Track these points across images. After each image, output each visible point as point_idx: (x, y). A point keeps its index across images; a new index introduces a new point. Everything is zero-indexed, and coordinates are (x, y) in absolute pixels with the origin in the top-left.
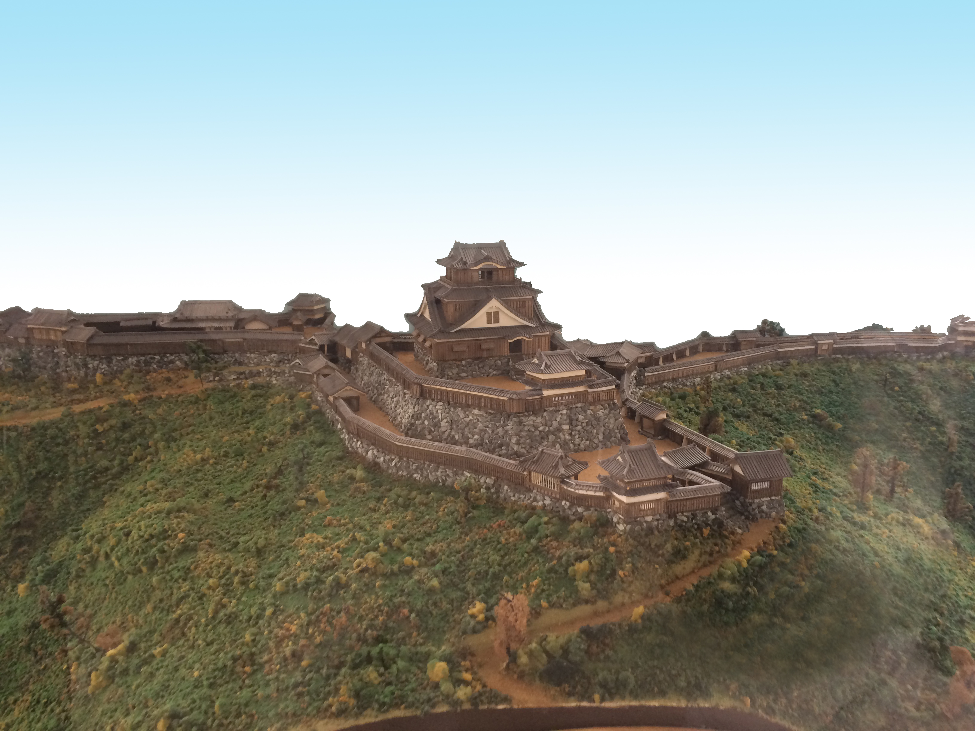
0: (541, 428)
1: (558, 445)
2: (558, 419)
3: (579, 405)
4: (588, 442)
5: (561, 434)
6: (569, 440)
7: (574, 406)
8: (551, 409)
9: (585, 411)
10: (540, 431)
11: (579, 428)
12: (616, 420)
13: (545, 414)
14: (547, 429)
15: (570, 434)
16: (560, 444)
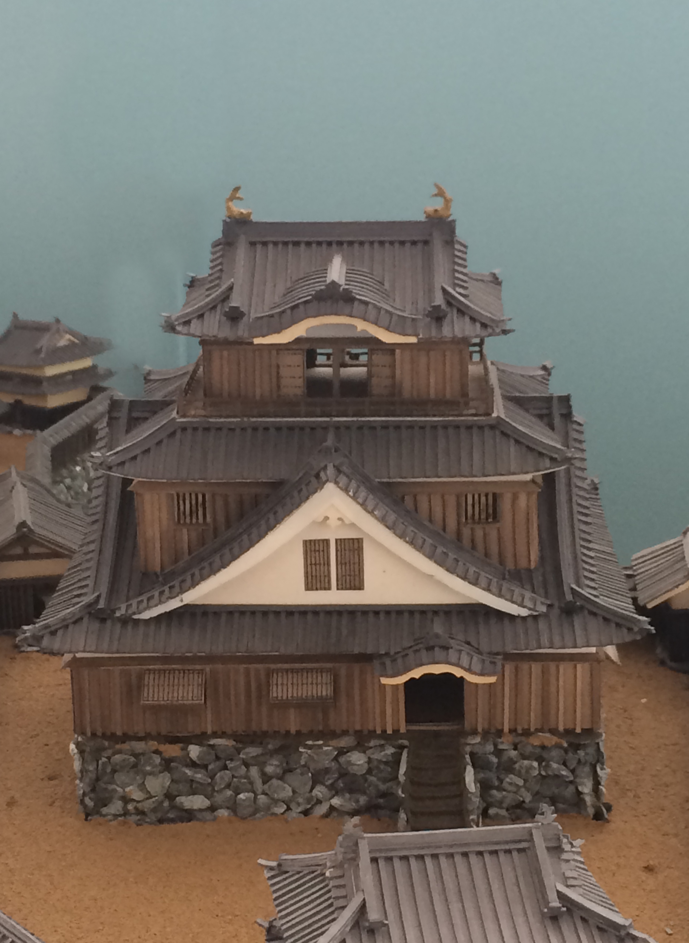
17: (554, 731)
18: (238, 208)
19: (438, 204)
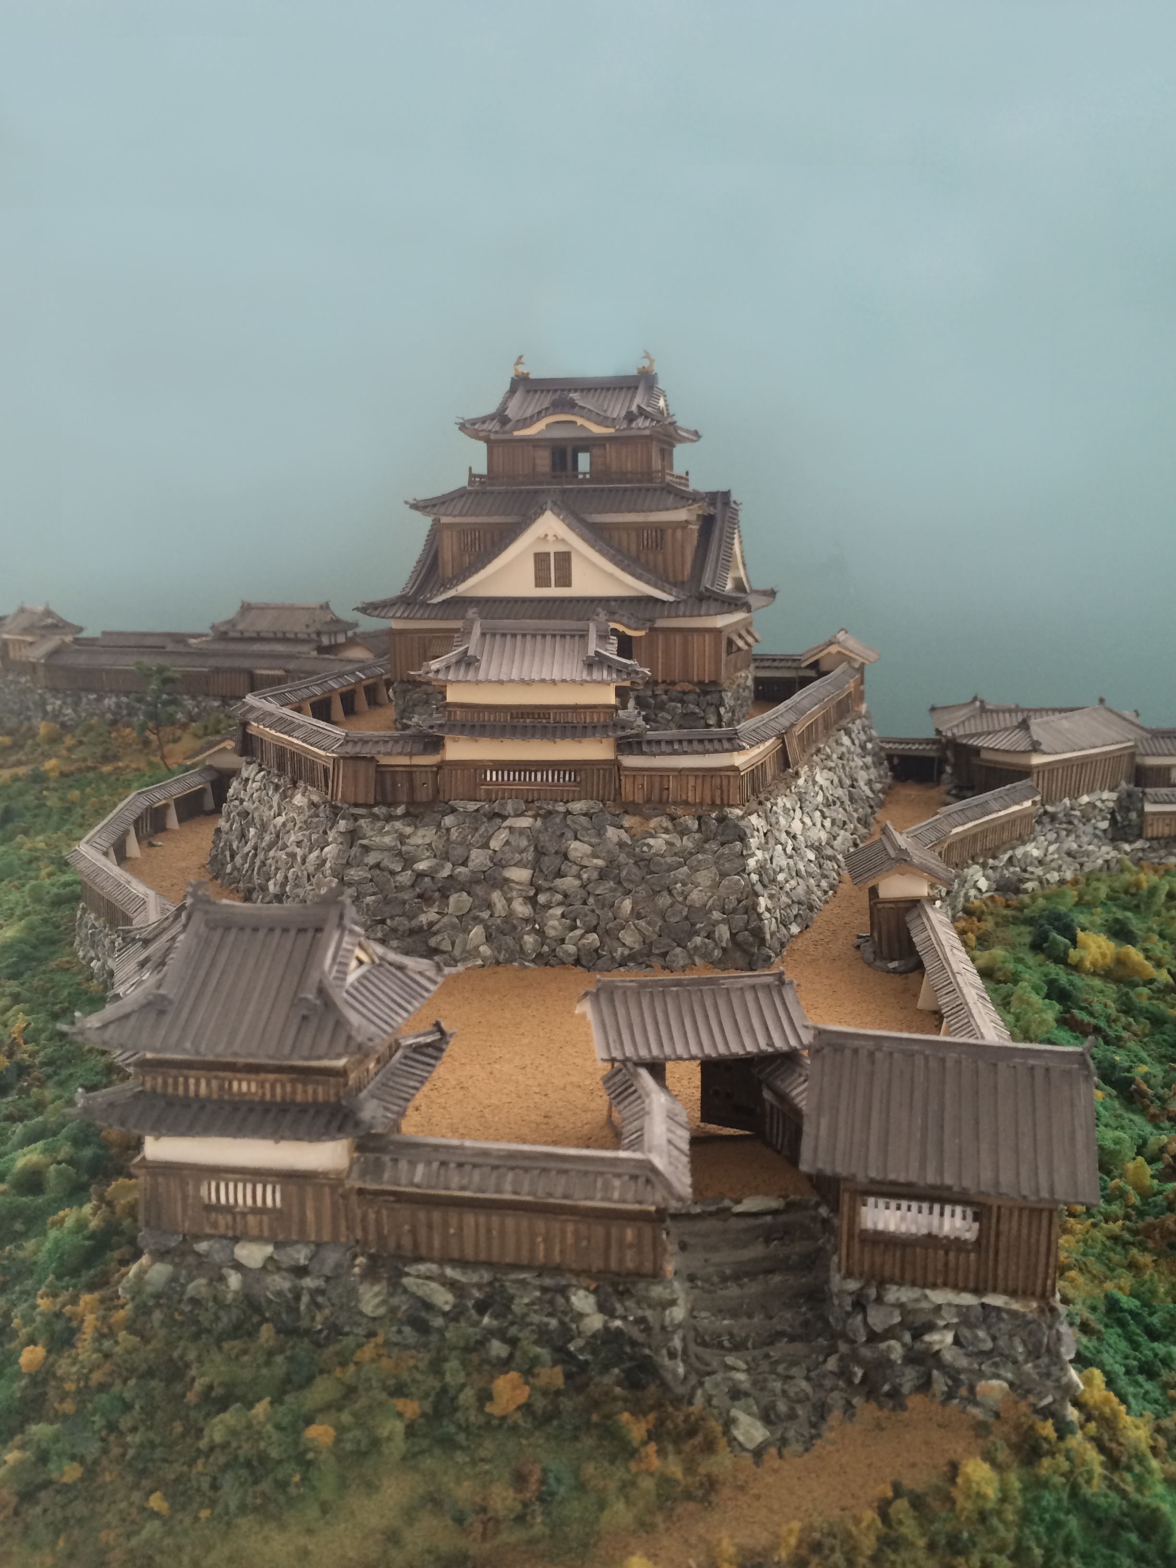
0: (422, 866)
1: (477, 932)
2: (495, 844)
3: (577, 806)
4: (593, 937)
5: (496, 897)
6: (527, 921)
7: (561, 808)
8: (472, 806)
9: (600, 832)
10: (420, 875)
11: (569, 883)
12: (723, 875)
13: (448, 821)
14: (446, 872)
15: (532, 901)
16: (487, 928)
17: (690, 682)
18: (522, 369)
19: (646, 363)
